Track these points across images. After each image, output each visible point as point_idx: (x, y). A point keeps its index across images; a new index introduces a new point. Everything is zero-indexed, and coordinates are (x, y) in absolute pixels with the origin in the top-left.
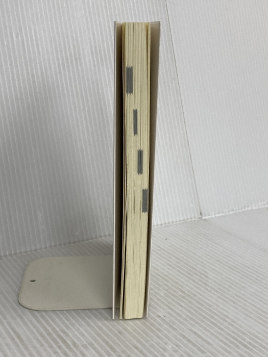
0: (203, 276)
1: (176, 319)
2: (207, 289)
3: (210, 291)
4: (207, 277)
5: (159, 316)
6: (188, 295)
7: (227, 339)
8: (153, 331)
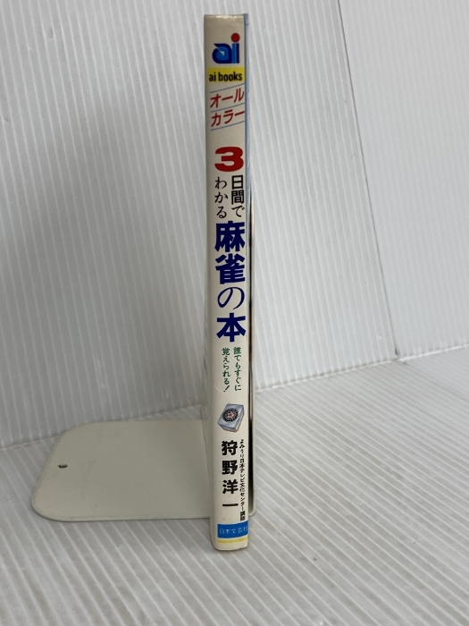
0: (392, 476)
1: (337, 565)
2: (399, 504)
3: (405, 508)
4: (400, 477)
5: (304, 559)
6: (362, 516)
7: (430, 607)
8: (289, 591)
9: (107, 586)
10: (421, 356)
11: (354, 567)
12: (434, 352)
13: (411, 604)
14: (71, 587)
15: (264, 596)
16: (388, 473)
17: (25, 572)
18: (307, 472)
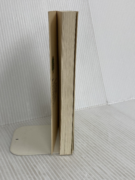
2: (107, 143)
9: (30, 164)
10: (113, 103)
11: (95, 160)
12: (117, 102)
13: (110, 170)
14: (21, 164)
15: (72, 167)
16: (104, 135)
17: (8, 160)
18: (83, 134)
